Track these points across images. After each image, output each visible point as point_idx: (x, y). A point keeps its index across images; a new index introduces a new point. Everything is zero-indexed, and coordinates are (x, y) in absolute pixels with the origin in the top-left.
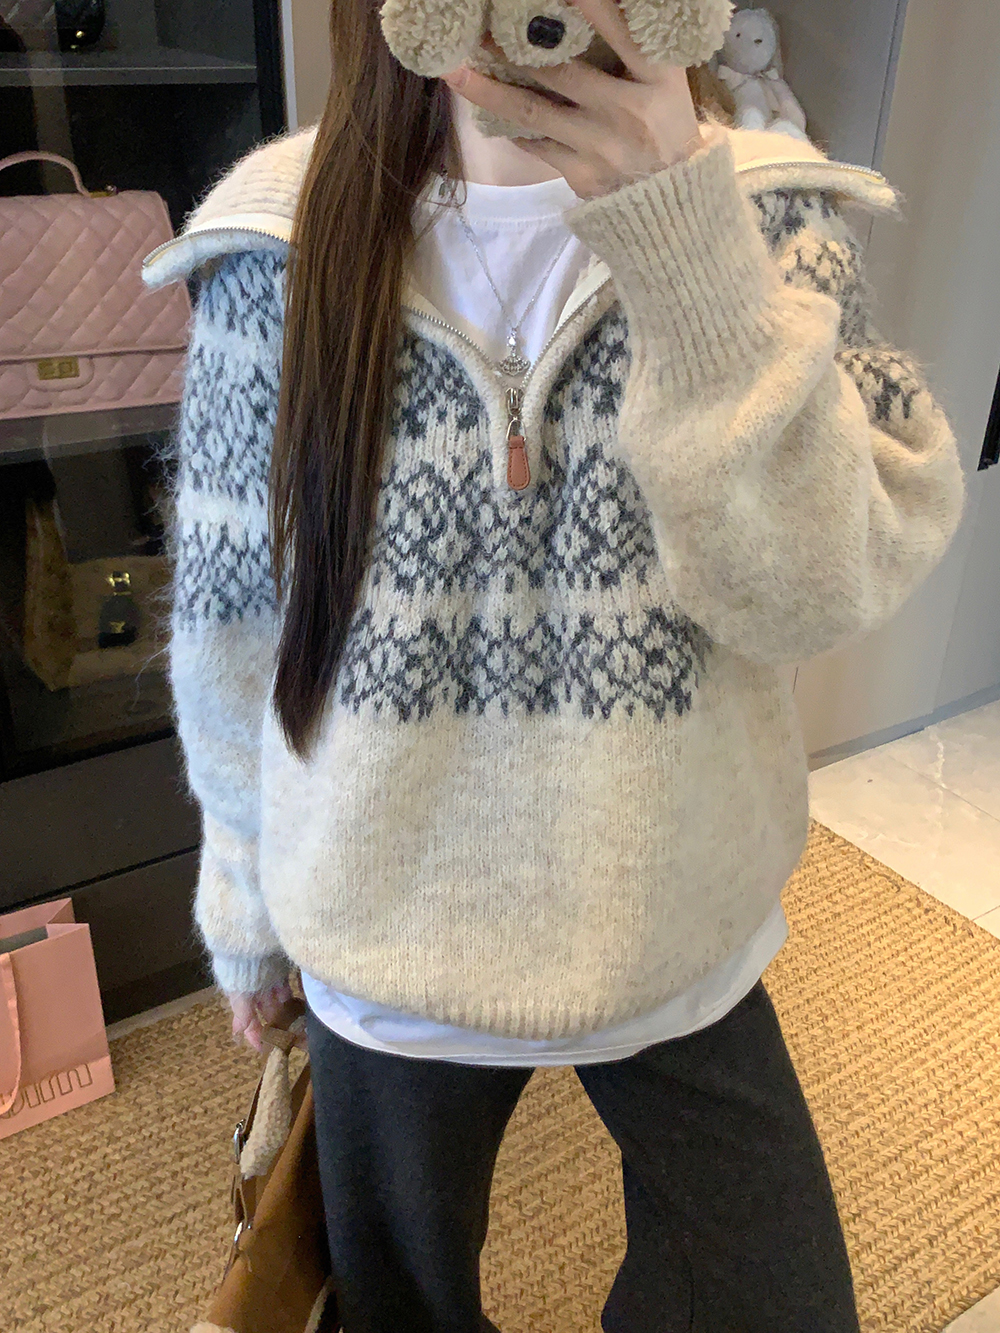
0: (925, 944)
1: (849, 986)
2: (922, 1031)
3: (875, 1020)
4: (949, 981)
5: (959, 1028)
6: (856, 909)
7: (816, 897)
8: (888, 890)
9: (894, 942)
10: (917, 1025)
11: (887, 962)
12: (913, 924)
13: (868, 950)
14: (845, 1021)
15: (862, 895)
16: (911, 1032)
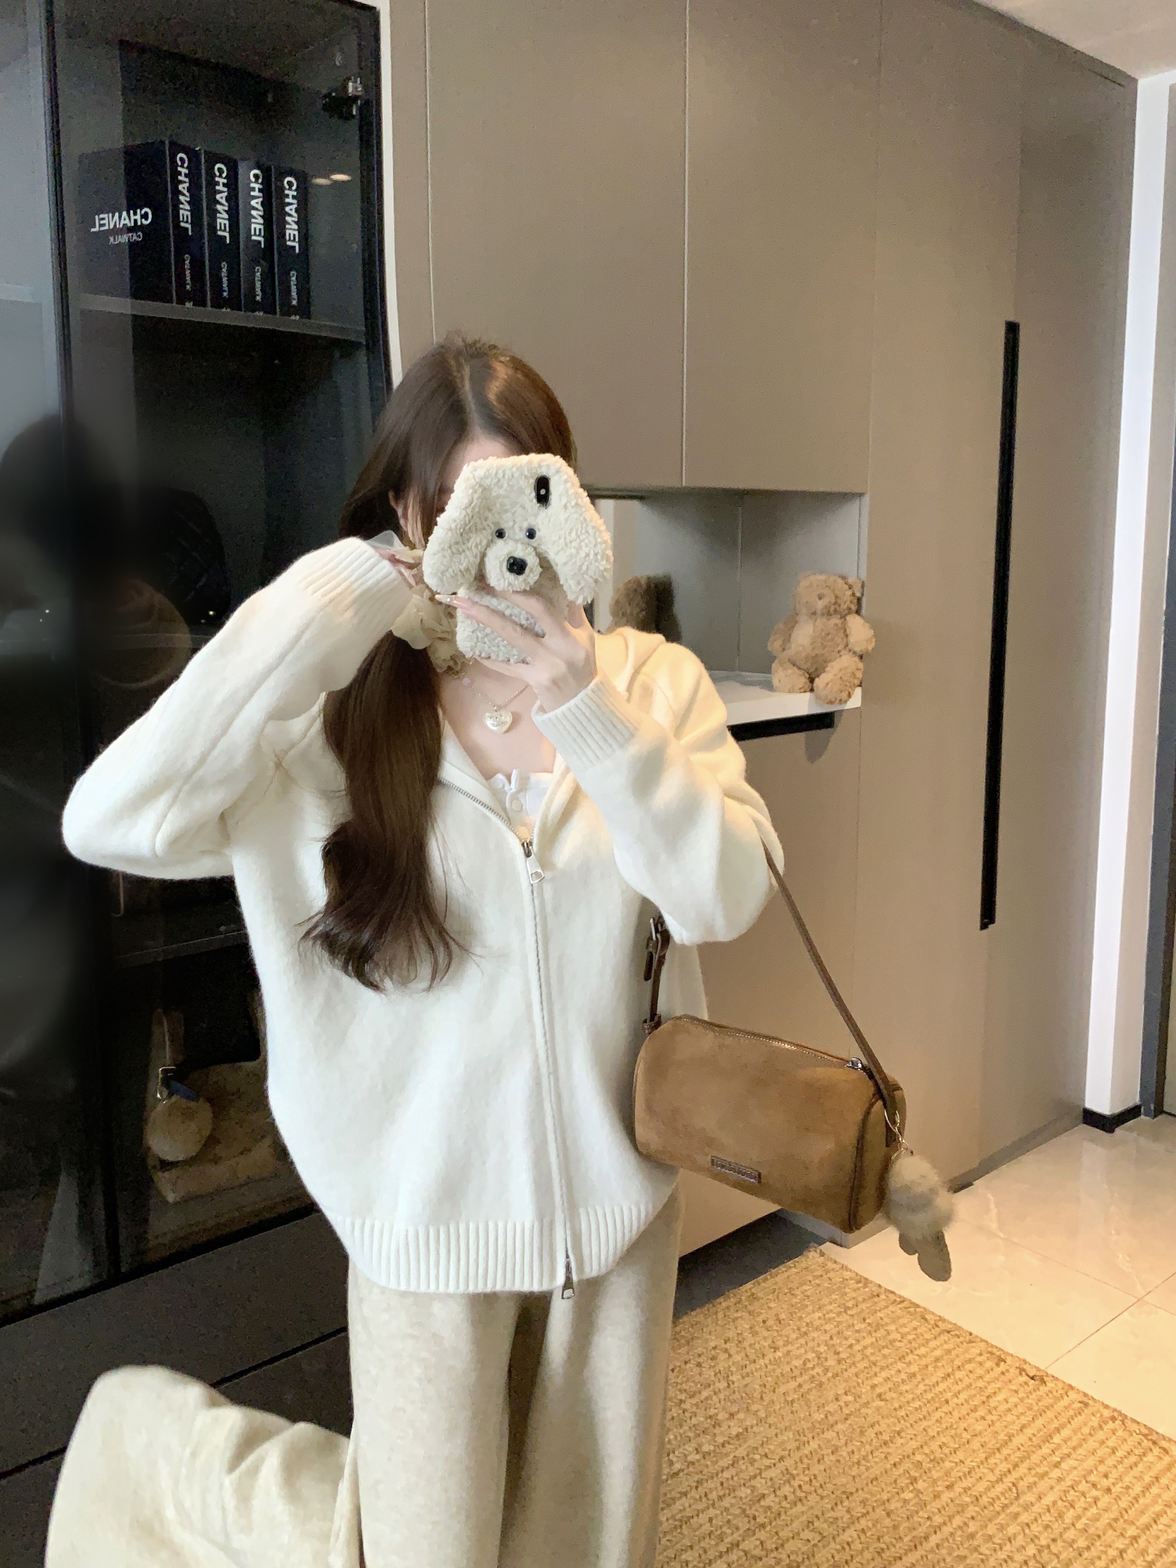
0: (1000, 1397)
1: (934, 1445)
2: (1011, 1485)
3: (963, 1478)
4: (1029, 1432)
5: (1046, 1479)
6: (930, 1368)
7: (891, 1360)
8: (958, 1346)
9: (972, 1397)
10: (1004, 1480)
11: (967, 1417)
12: (987, 1378)
13: (946, 1408)
14: (935, 1482)
15: (933, 1354)
16: (1000, 1488)
